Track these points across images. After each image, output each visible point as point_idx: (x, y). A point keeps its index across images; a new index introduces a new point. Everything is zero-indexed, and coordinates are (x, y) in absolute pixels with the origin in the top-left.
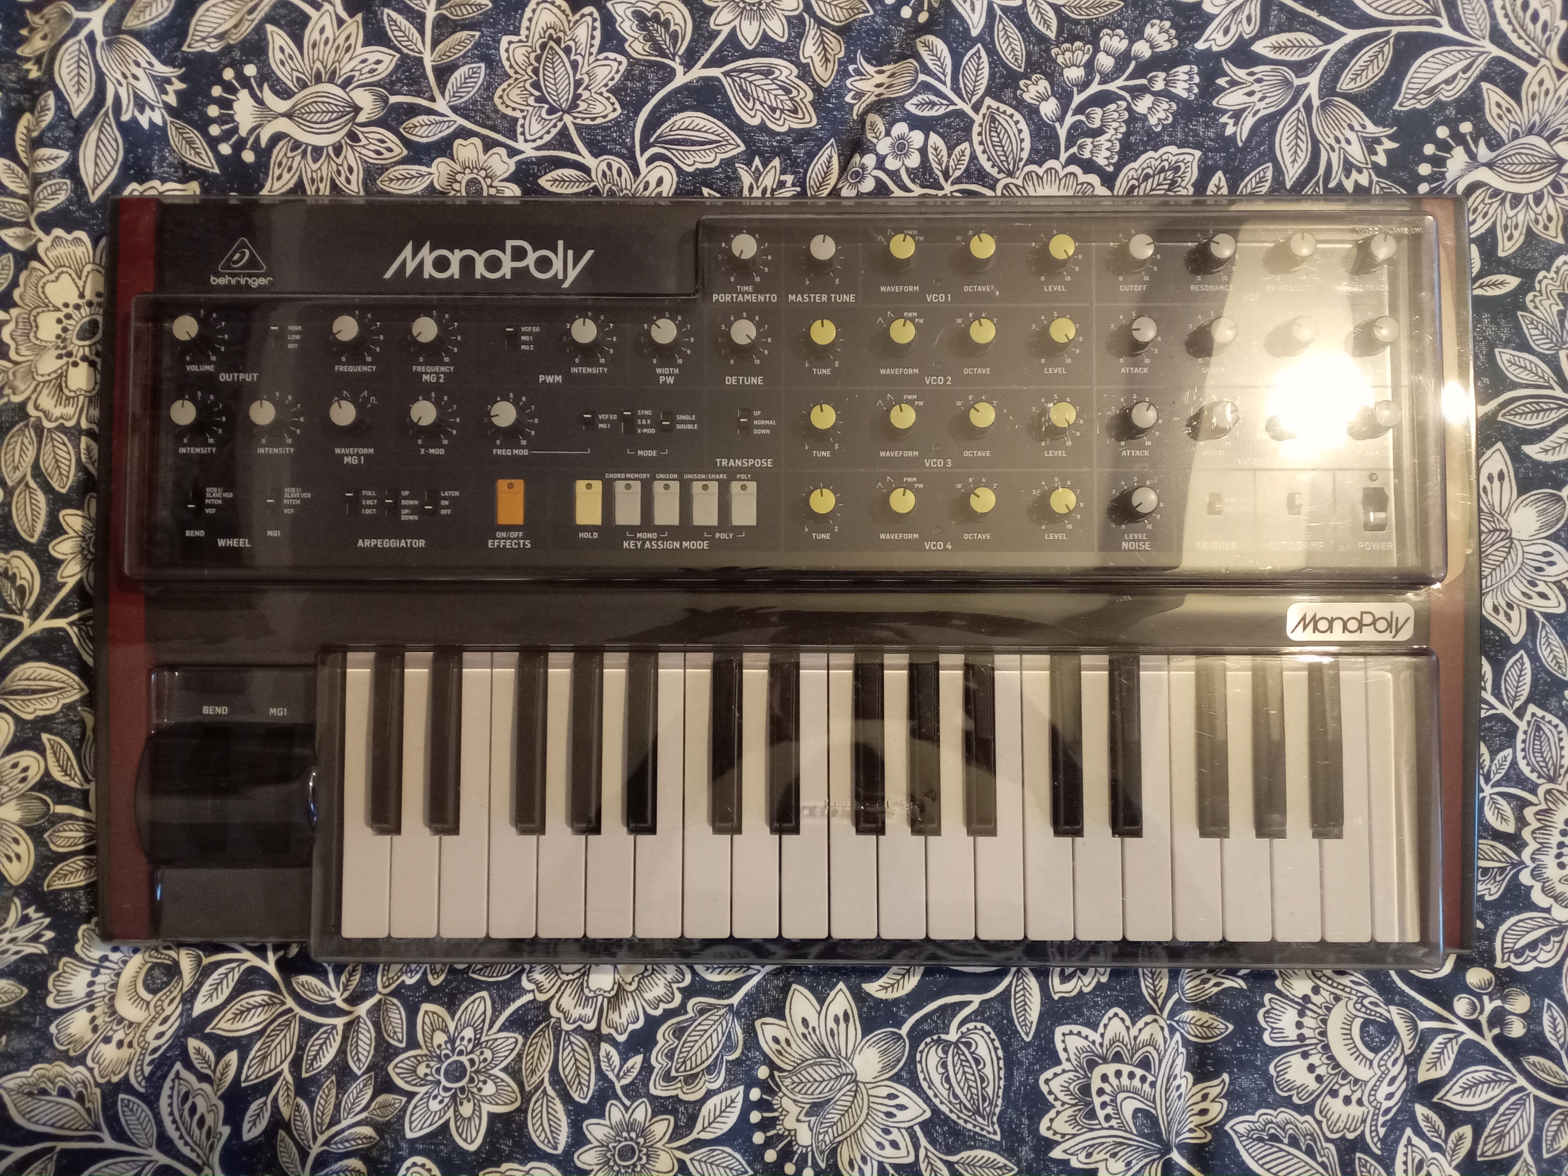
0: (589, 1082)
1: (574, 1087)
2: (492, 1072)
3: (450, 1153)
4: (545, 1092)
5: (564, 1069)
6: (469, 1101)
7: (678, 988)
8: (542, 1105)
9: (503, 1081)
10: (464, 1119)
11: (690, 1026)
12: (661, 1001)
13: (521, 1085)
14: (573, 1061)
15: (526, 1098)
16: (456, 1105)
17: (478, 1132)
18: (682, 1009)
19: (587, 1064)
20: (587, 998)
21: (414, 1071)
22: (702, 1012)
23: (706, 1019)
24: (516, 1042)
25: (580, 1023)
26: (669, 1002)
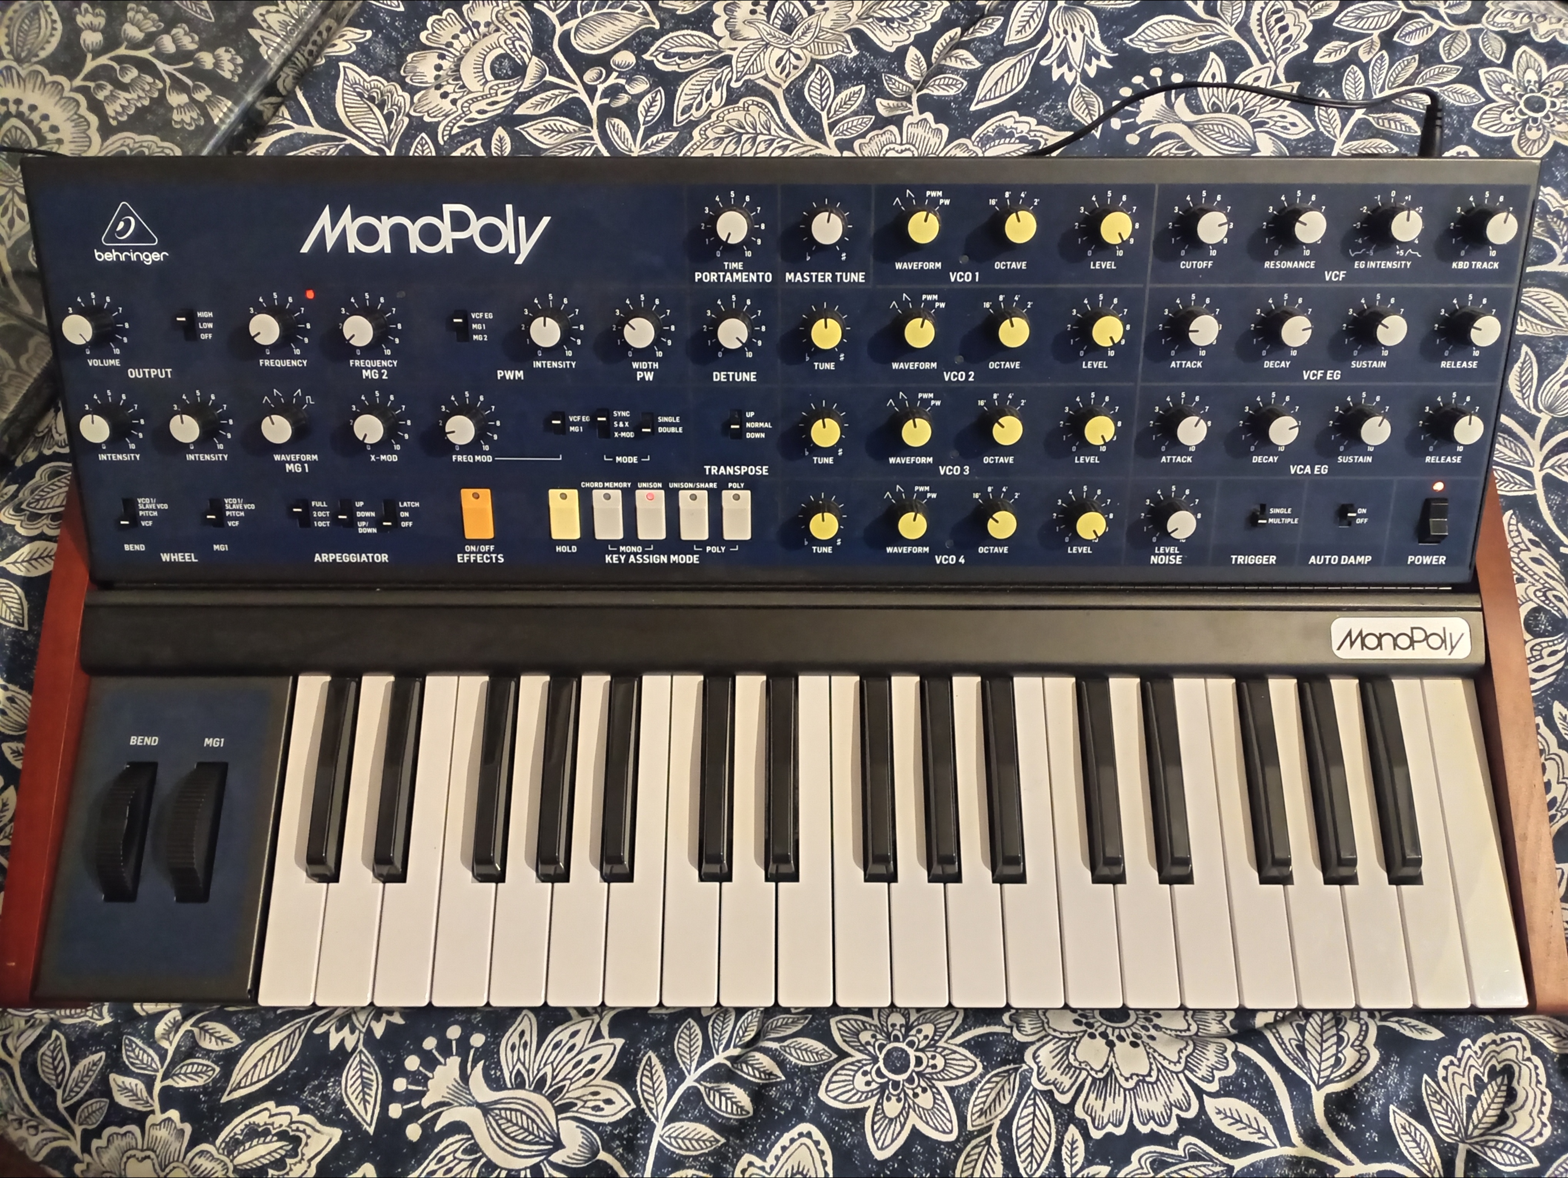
0: (1042, 1159)
1: (1024, 1156)
2: (937, 1083)
3: (853, 1146)
4: (988, 1141)
5: (1018, 1128)
6: (899, 1100)
7: (1178, 1116)
8: (980, 1154)
9: (943, 1101)
10: (885, 1117)
11: (1175, 1164)
12: (1153, 1118)
13: (962, 1120)
14: (1030, 1125)
15: (965, 1137)
16: (882, 1097)
17: (893, 1141)
18: (1172, 1141)
19: (1047, 1139)
20: (1070, 1066)
21: (857, 1034)
22: (1194, 1157)
23: (1196, 1167)
24: (974, 1068)
25: (1052, 1087)
26: (1160, 1125)
